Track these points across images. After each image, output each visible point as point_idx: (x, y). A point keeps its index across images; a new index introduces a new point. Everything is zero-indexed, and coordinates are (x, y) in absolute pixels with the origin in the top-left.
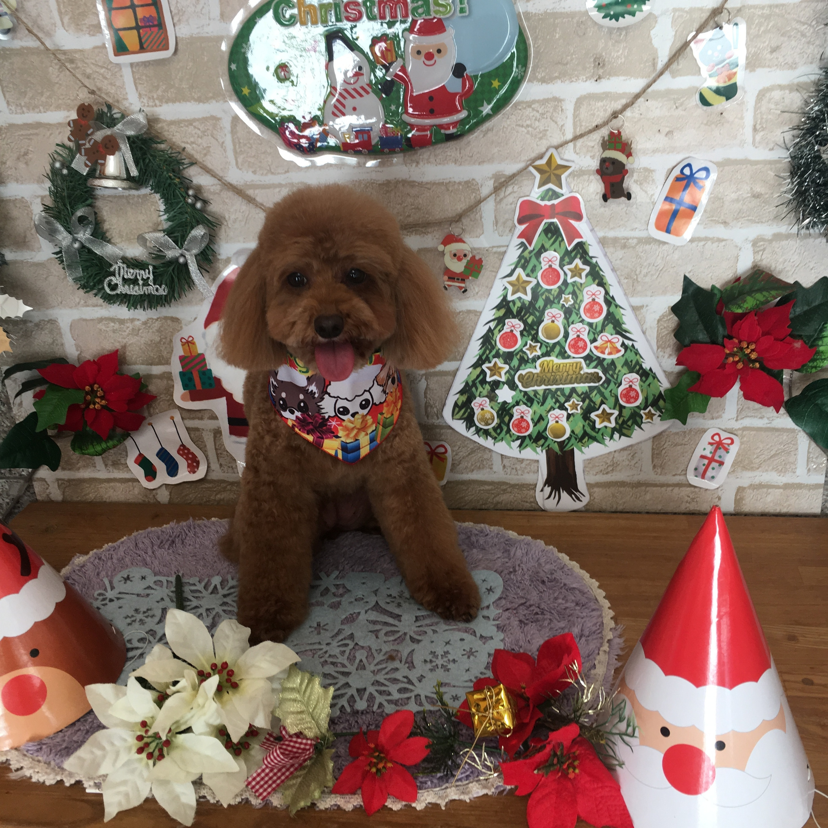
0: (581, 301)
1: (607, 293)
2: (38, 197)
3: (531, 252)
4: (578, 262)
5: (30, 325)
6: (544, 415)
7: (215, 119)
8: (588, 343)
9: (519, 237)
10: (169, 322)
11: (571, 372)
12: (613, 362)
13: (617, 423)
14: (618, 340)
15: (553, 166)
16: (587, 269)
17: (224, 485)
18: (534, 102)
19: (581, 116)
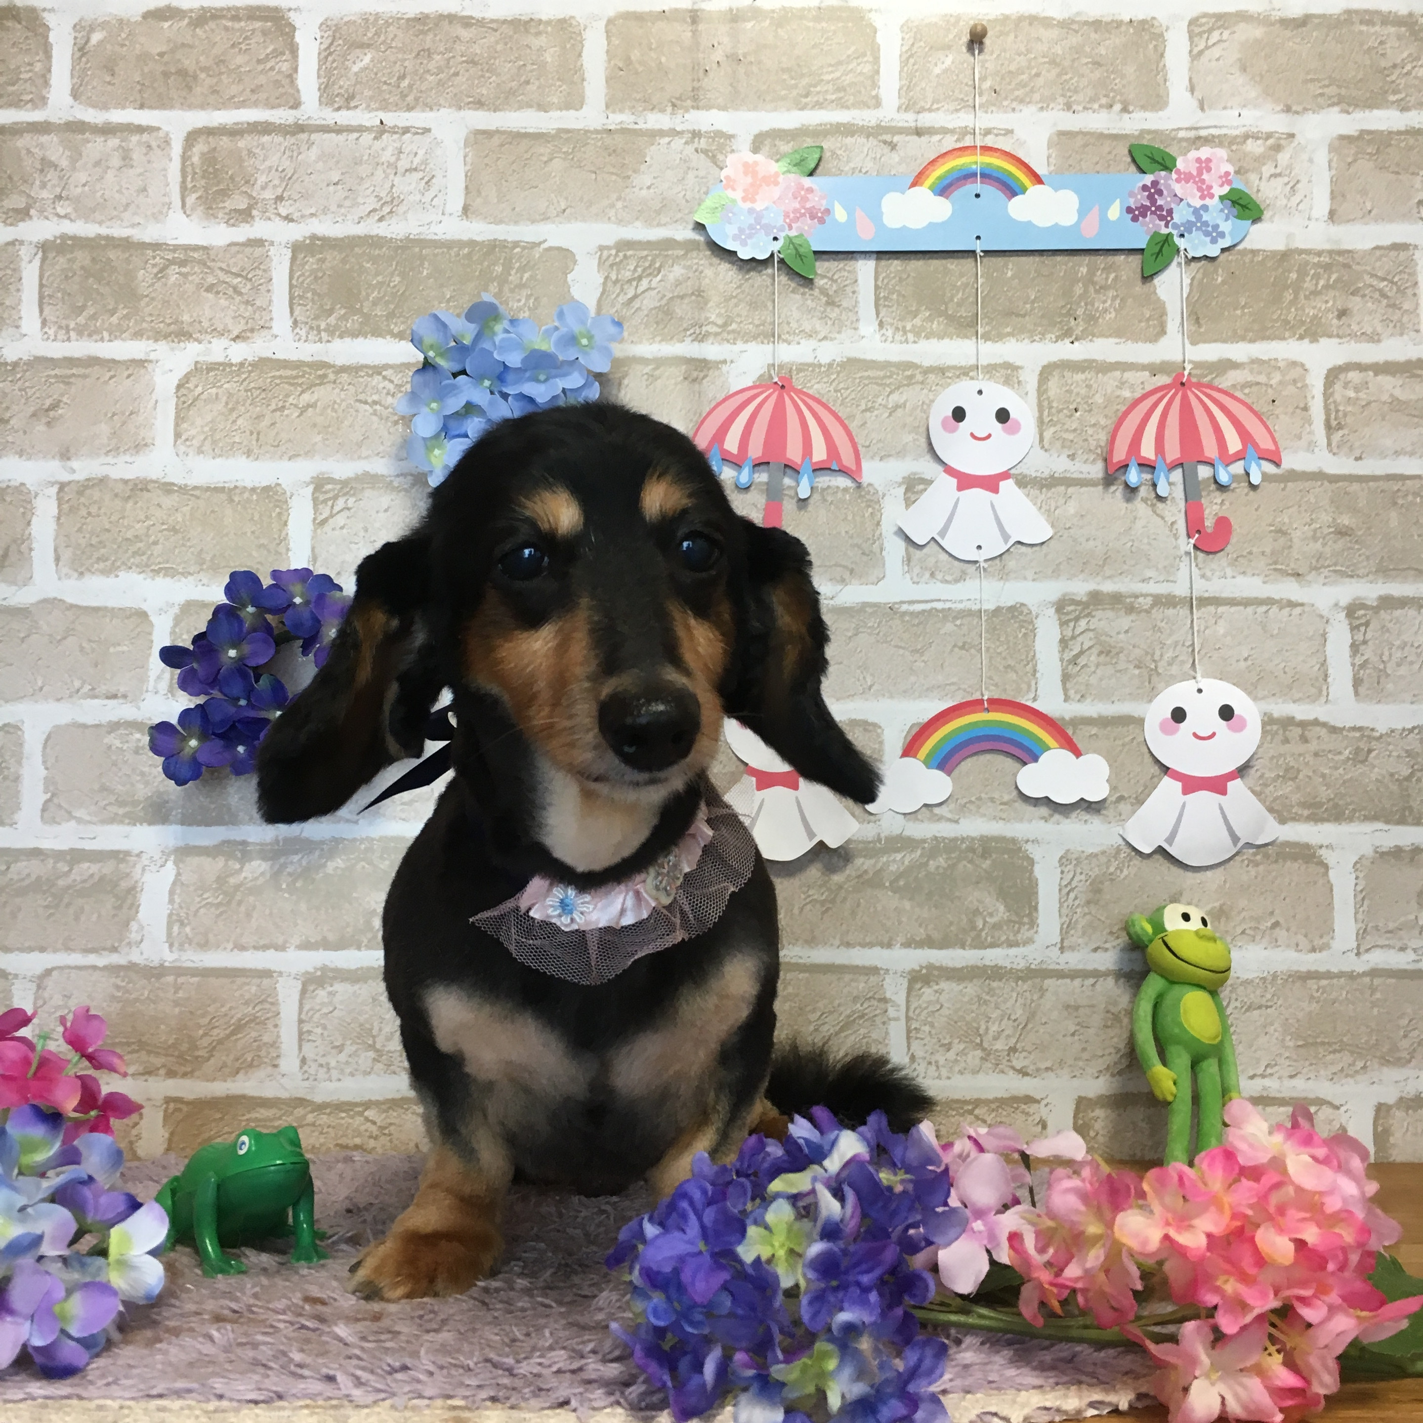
19: (1051, 393)
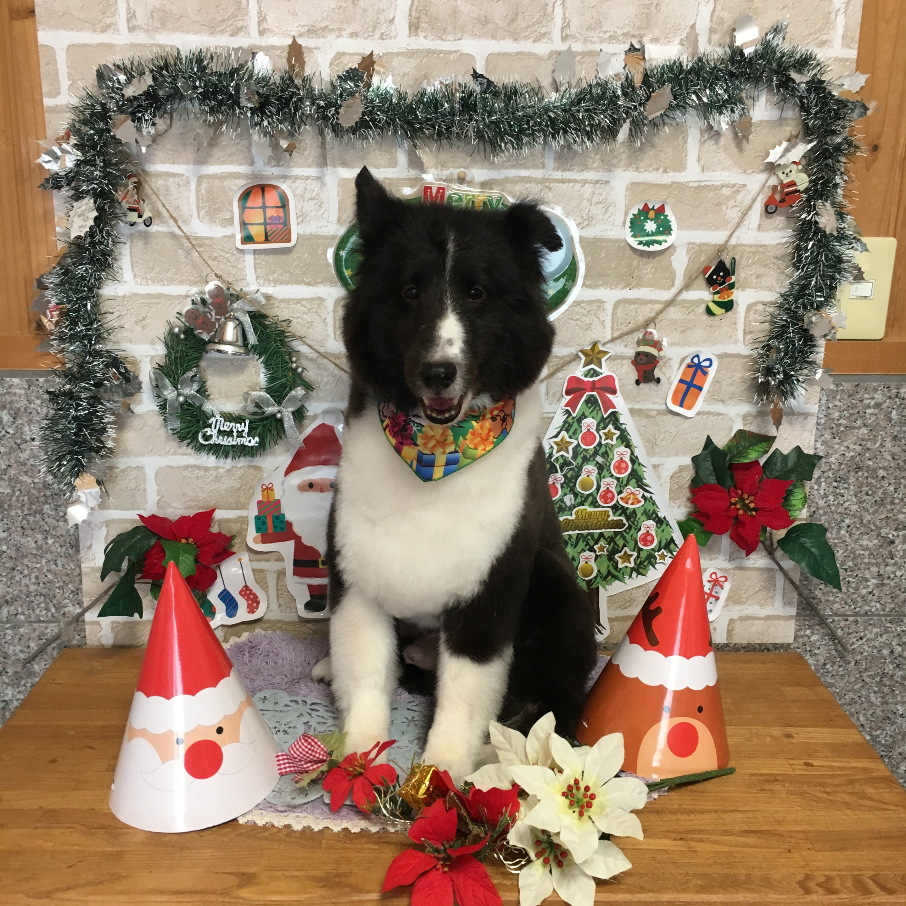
0: (612, 459)
1: (632, 453)
2: (148, 356)
3: (574, 418)
4: (611, 427)
5: (117, 471)
6: (576, 556)
7: (321, 300)
8: (616, 494)
9: (566, 406)
10: (252, 471)
11: (600, 519)
12: (634, 511)
13: (635, 563)
14: (640, 493)
15: (596, 351)
16: (618, 433)
17: (280, 625)
18: (583, 302)
19: (618, 315)
